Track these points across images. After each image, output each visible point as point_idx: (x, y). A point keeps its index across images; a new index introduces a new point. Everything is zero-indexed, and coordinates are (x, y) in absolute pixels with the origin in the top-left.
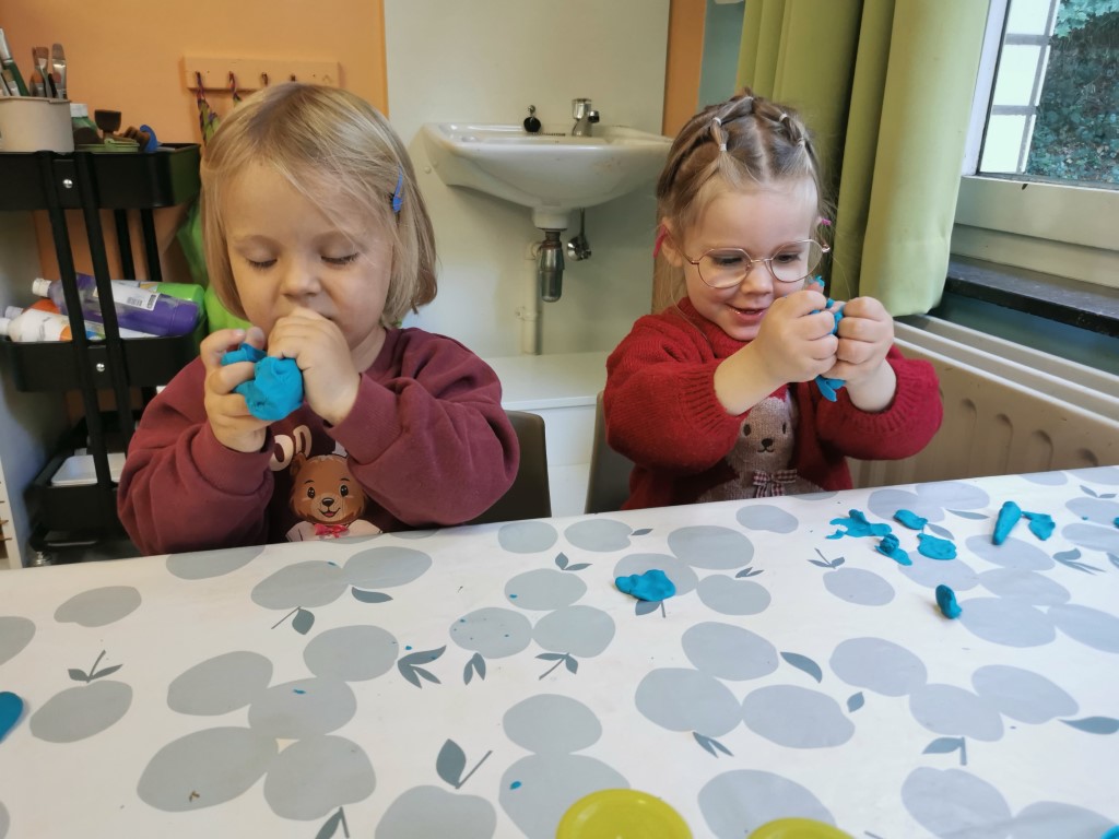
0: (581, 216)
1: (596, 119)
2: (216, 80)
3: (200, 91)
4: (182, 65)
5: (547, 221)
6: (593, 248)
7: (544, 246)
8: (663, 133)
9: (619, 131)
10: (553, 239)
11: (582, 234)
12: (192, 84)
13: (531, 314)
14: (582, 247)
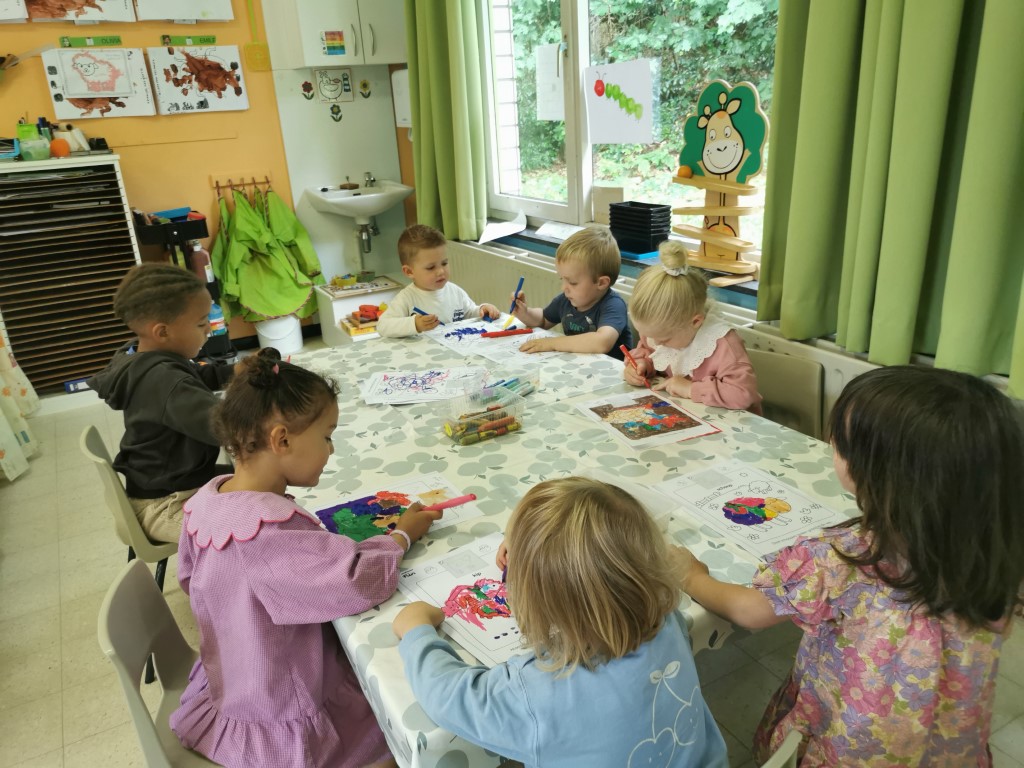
0: (374, 219)
1: (374, 180)
2: (223, 183)
3: (218, 187)
4: (210, 178)
5: (363, 222)
6: (381, 230)
7: (361, 232)
8: (402, 183)
9: (384, 182)
10: (364, 228)
11: (375, 224)
12: (215, 185)
13: (358, 259)
14: (376, 231)
